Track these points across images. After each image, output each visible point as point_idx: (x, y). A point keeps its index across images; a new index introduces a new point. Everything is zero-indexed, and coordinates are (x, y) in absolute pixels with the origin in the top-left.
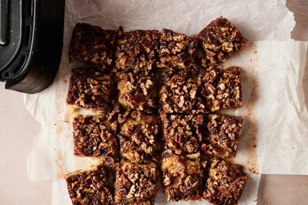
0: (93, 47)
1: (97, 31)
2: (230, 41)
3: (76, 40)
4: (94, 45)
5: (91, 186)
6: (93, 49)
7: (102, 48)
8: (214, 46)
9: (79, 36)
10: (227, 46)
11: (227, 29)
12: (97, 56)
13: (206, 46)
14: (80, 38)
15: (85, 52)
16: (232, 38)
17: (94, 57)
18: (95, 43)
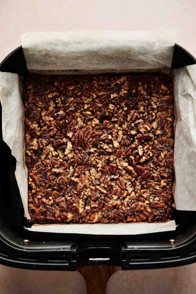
0: (47, 96)
1: (47, 81)
2: (160, 99)
3: (29, 93)
4: (48, 94)
5: (50, 198)
6: (47, 99)
7: (56, 96)
8: (145, 94)
9: (30, 90)
10: (155, 102)
11: (166, 89)
12: (53, 104)
13: (140, 88)
14: (32, 90)
15: (40, 103)
16: (163, 99)
17: (50, 106)
18: (48, 93)
